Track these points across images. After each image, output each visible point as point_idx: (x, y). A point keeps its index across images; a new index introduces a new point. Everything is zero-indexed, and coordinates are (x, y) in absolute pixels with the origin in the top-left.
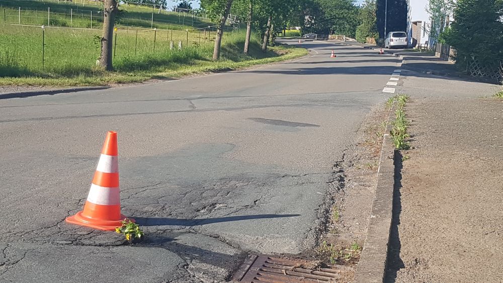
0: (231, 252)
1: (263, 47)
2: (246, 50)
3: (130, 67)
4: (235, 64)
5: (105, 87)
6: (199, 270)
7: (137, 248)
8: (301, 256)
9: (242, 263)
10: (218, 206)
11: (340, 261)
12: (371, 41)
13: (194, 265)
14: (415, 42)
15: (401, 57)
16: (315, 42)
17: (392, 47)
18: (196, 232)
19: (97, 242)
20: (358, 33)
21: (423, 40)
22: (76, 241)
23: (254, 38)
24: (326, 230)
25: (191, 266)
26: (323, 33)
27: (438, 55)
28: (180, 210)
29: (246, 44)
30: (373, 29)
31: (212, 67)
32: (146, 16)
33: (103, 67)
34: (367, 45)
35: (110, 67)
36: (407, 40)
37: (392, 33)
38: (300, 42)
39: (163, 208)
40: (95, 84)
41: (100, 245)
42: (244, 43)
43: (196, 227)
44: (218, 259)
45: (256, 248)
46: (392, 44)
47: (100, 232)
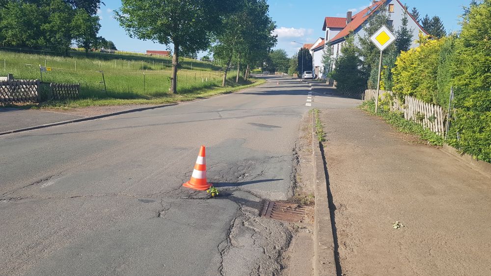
0: (257, 200)
1: (245, 79)
2: (237, 81)
3: (185, 91)
4: (233, 89)
5: (176, 104)
6: (246, 211)
7: (218, 200)
8: (288, 202)
9: (264, 206)
10: (246, 175)
11: (306, 204)
12: (295, 75)
13: (244, 208)
14: (316, 76)
15: (310, 84)
16: (269, 76)
17: (306, 79)
18: (240, 190)
19: (200, 197)
20: (289, 71)
21: (320, 76)
22: (190, 197)
23: (240, 75)
24: (296, 187)
25: (243, 209)
26: (272, 71)
27: (327, 83)
28: (230, 178)
29: (237, 78)
30: (296, 70)
31: (223, 91)
32: (189, 63)
33: (172, 92)
34: (294, 77)
35: (175, 92)
36: (312, 75)
37: (305, 72)
38: (261, 75)
39: (223, 177)
40: (171, 102)
41: (201, 199)
42: (236, 77)
43: (239, 187)
44: (253, 204)
45: (268, 197)
46: (305, 77)
47: (200, 192)
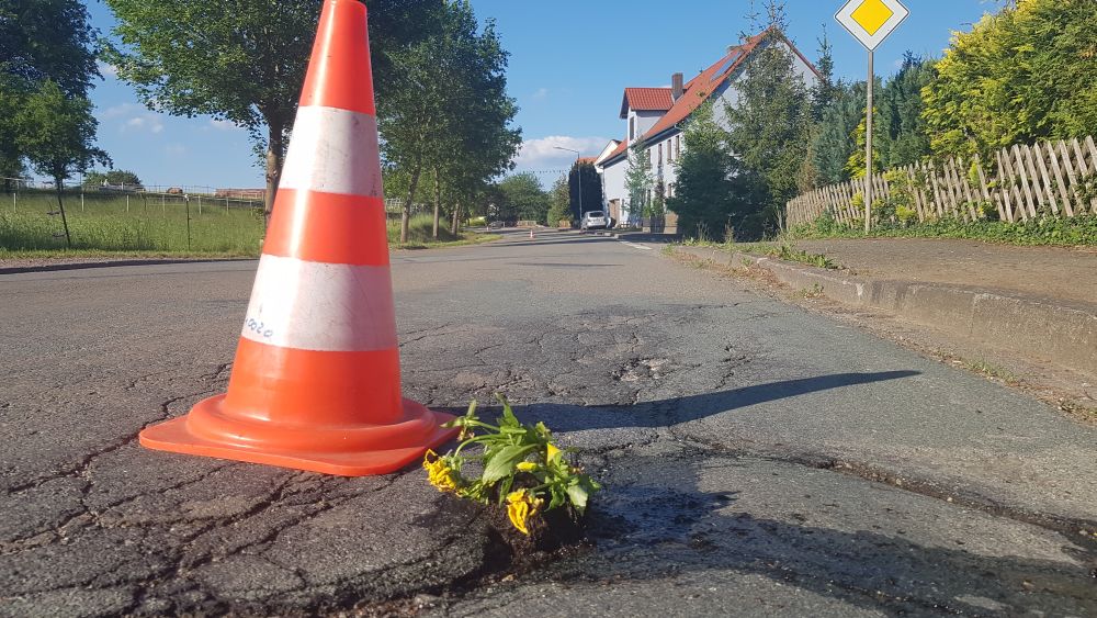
1: (452, 232)
2: (435, 234)
12: (566, 224)
14: (614, 222)
16: (504, 229)
17: (590, 228)
20: (550, 217)
21: (623, 218)
23: (442, 224)
26: (511, 220)
29: (435, 229)
30: (566, 212)
34: (562, 227)
36: (605, 220)
37: (588, 213)
38: (487, 229)
42: (433, 227)
46: (590, 224)
